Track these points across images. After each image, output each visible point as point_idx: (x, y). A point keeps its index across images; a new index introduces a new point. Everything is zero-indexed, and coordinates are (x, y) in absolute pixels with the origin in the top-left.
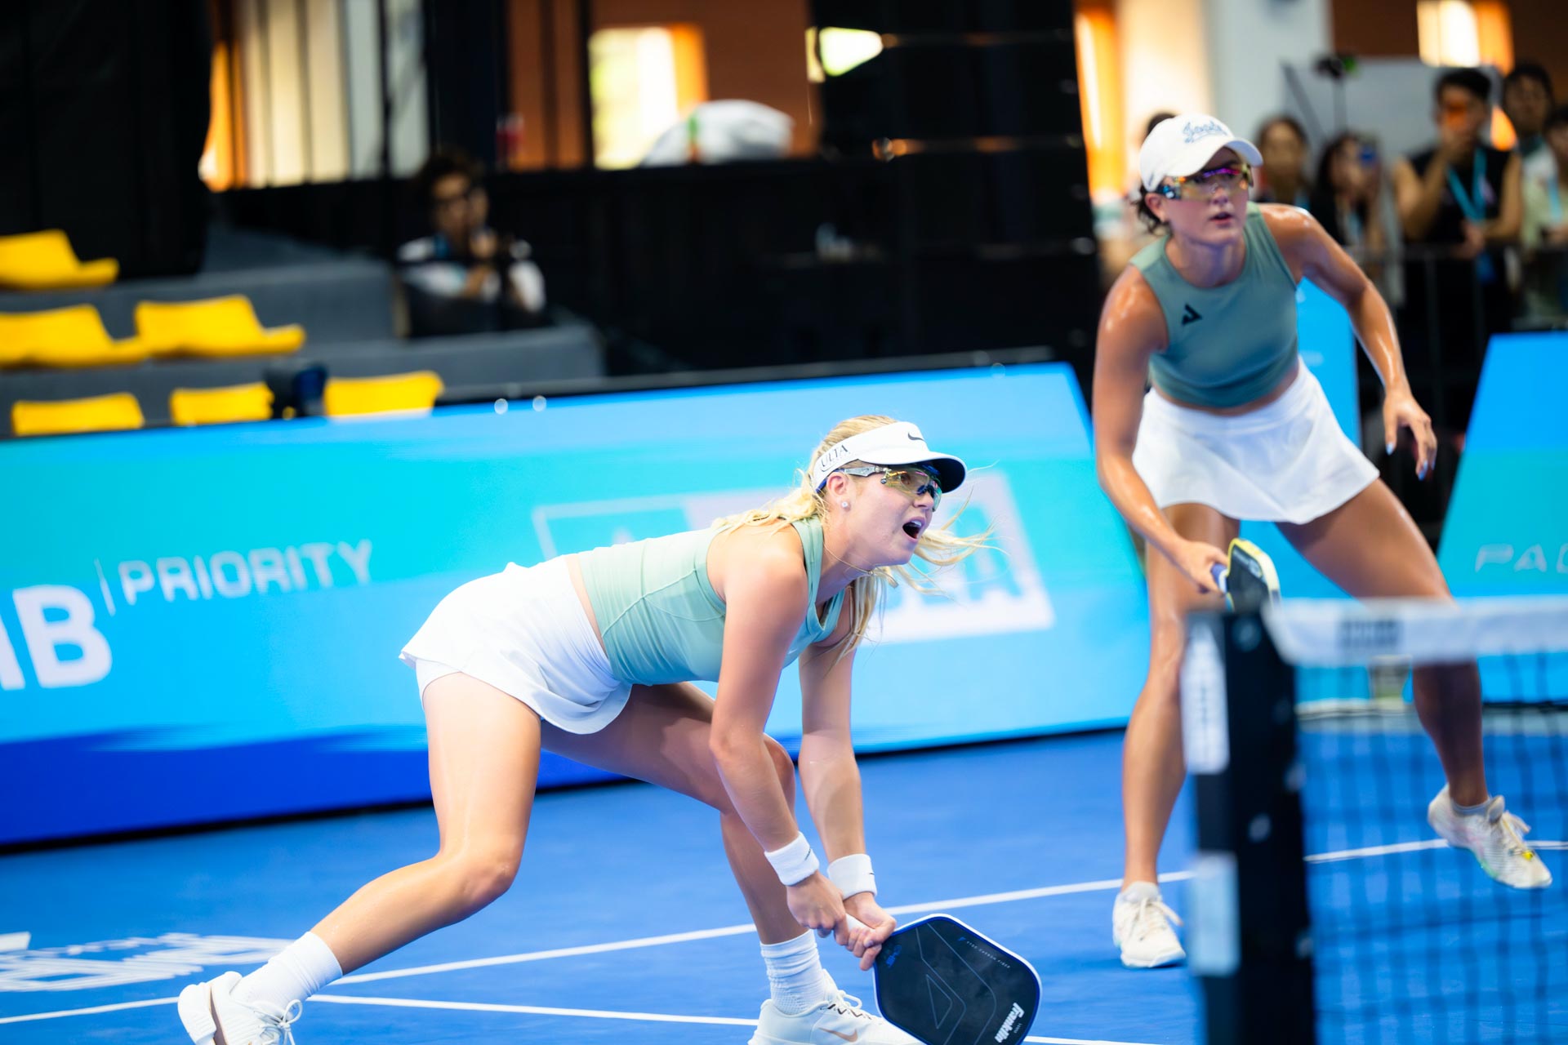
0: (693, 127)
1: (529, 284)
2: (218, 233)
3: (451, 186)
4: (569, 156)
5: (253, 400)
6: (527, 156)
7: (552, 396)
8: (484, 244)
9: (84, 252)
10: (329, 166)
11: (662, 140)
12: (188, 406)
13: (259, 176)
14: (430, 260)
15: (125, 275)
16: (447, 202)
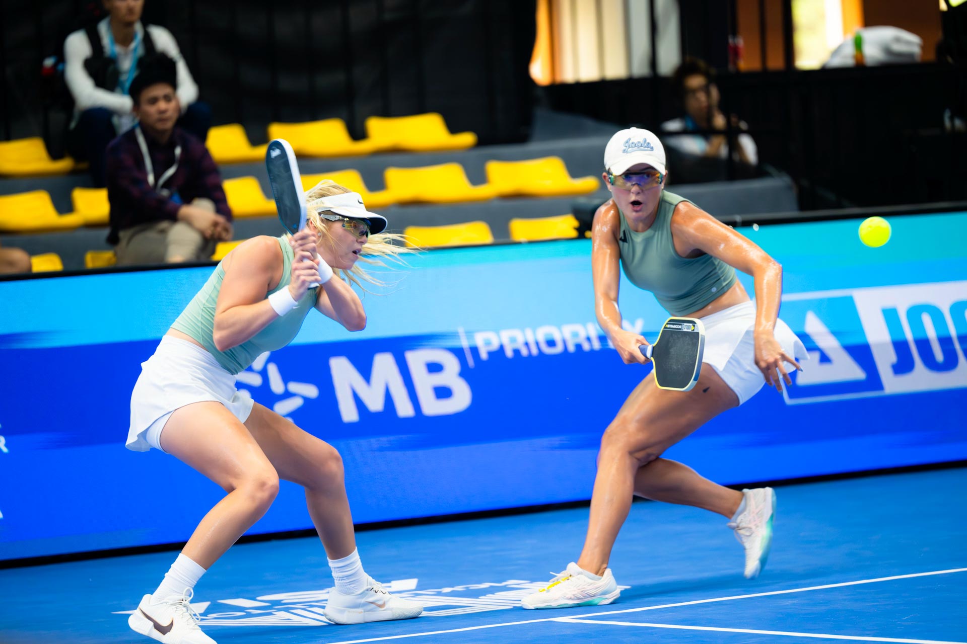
0: (858, 43)
1: (748, 146)
2: (542, 114)
3: (696, 81)
4: (776, 62)
5: (566, 225)
6: (747, 63)
7: (762, 223)
8: (720, 121)
9: (454, 128)
10: (616, 70)
11: (835, 53)
12: (521, 229)
13: (569, 75)
14: (684, 132)
15: (481, 142)
16: (694, 91)
